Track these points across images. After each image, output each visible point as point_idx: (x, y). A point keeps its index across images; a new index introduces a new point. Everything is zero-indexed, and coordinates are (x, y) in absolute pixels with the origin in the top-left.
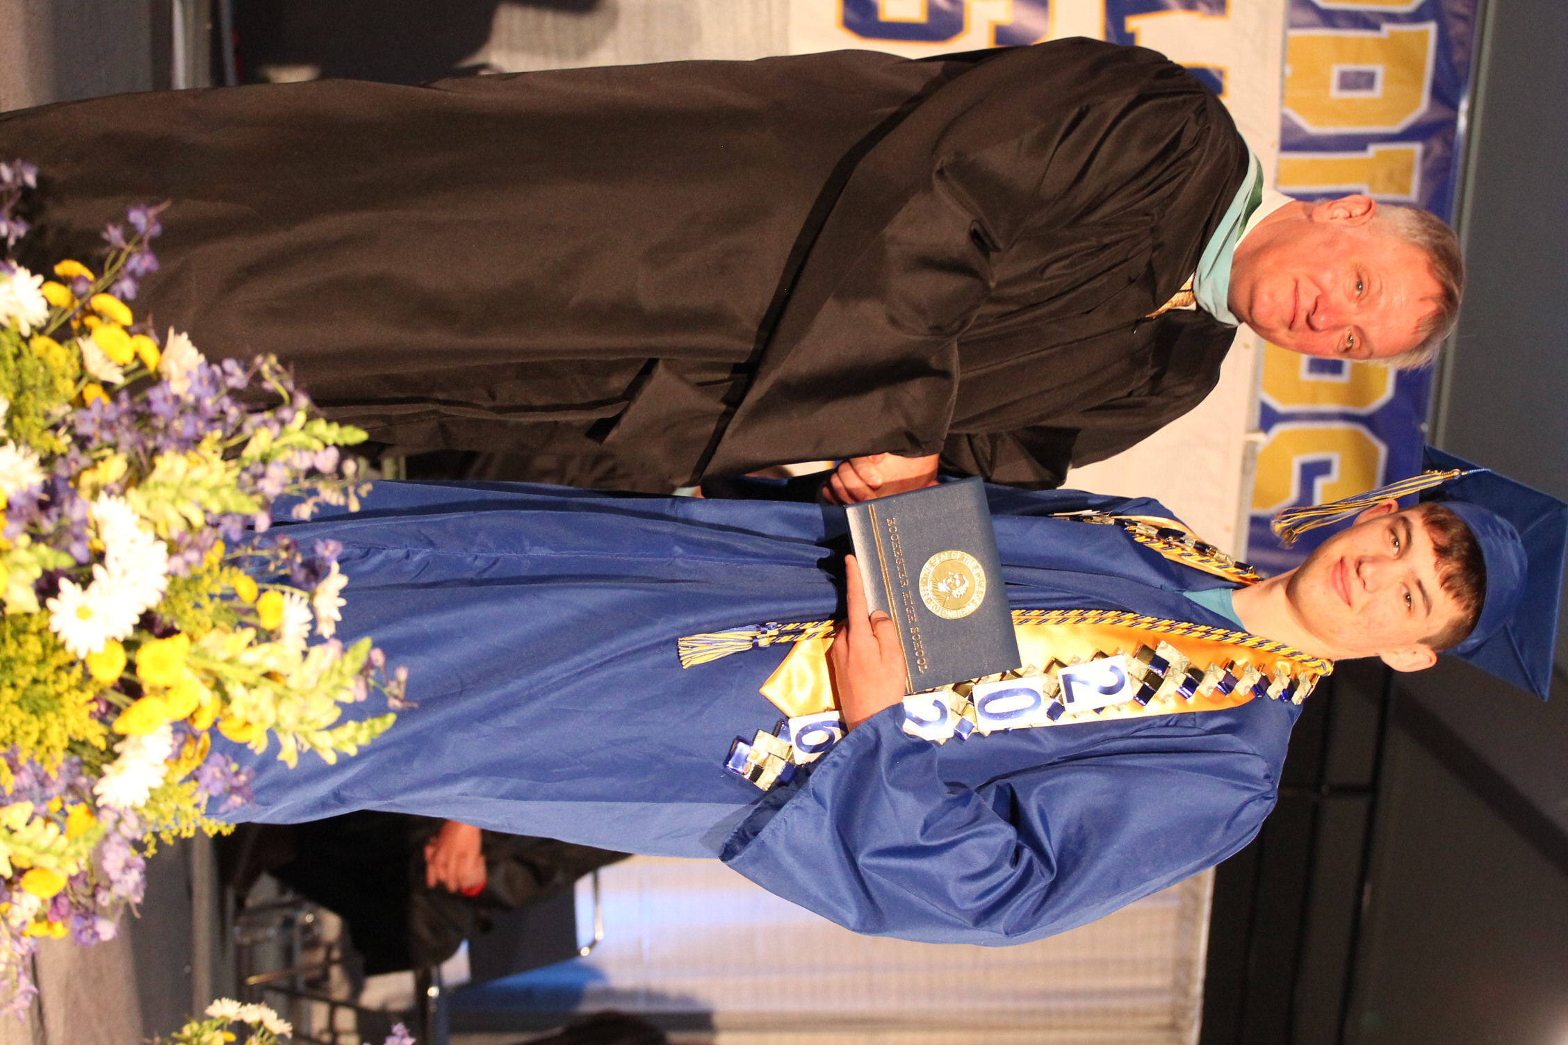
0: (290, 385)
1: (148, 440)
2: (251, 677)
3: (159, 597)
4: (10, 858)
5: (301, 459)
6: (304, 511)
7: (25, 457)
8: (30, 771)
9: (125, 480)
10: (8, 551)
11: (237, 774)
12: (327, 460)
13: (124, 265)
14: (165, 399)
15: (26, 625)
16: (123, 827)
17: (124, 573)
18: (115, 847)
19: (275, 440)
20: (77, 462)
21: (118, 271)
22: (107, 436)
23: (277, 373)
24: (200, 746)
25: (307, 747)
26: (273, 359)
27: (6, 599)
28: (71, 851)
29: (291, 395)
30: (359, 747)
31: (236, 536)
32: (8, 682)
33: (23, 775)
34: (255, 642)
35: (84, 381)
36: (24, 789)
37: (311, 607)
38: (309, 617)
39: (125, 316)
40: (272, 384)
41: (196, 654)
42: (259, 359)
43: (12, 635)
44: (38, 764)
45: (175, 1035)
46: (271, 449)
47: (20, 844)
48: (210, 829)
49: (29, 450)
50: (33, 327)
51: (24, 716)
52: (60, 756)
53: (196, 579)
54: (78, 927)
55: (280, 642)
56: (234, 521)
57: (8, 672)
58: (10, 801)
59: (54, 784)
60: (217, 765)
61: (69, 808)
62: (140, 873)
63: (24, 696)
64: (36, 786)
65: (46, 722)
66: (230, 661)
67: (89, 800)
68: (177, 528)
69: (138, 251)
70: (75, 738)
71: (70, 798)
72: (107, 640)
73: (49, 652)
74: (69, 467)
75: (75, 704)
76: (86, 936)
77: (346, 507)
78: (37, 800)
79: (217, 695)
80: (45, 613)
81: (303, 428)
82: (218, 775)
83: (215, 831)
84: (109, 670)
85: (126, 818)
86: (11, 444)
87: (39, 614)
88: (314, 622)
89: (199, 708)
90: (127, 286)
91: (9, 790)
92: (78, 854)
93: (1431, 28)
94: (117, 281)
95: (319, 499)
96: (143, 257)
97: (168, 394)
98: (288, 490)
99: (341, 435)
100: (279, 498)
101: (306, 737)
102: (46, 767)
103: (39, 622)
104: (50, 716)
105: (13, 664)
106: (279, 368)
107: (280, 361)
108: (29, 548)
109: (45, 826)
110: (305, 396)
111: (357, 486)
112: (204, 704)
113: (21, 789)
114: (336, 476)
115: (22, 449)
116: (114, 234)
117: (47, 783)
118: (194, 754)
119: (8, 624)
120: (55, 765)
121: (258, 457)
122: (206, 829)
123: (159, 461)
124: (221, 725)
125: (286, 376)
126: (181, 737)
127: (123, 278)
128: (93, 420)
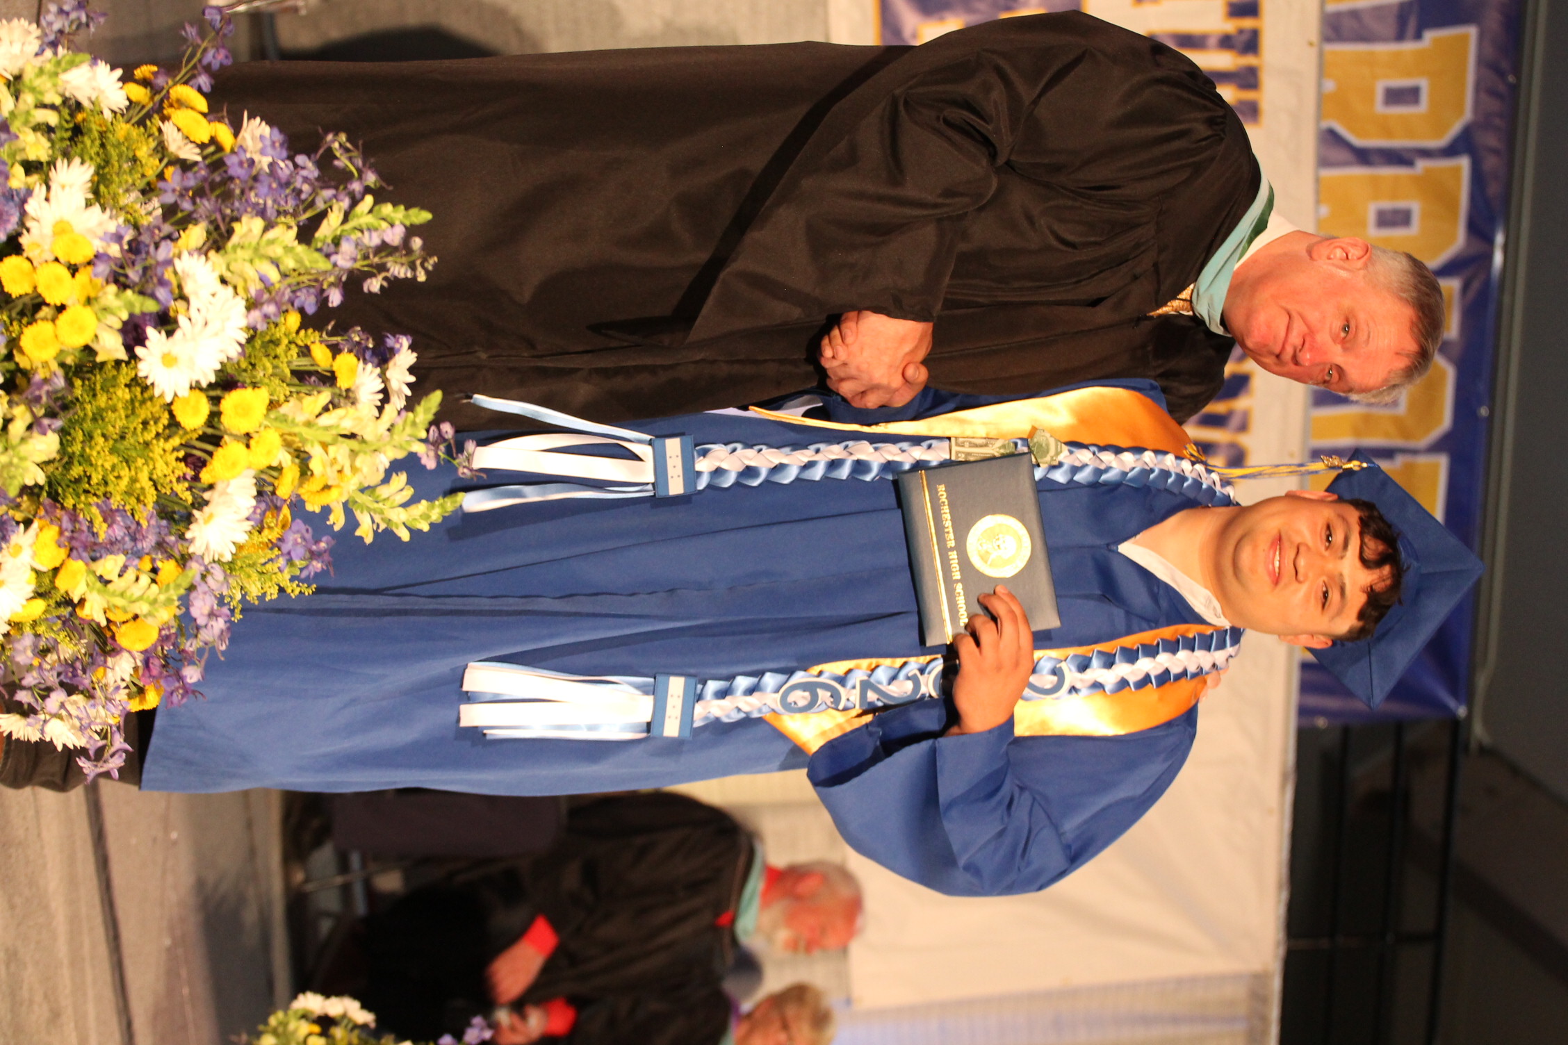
0: (360, 162)
1: (227, 207)
2: (327, 438)
3: (239, 349)
4: (105, 612)
5: (370, 237)
6: (374, 285)
7: (111, 218)
8: (122, 524)
9: (205, 248)
10: (96, 299)
11: (317, 542)
12: (394, 236)
13: (200, 61)
14: (241, 164)
15: (114, 378)
16: (209, 579)
17: (206, 324)
18: (201, 596)
19: (346, 220)
20: (160, 230)
21: (194, 67)
22: (186, 205)
23: (347, 150)
24: (281, 517)
25: (383, 526)
26: (343, 137)
27: (95, 346)
28: (162, 597)
29: (360, 171)
30: (432, 525)
31: (311, 309)
32: (99, 431)
33: (115, 526)
34: (331, 406)
35: (165, 161)
36: (116, 539)
37: (383, 376)
38: (382, 386)
39: (202, 104)
40: (342, 161)
41: (276, 419)
42: (330, 137)
43: (102, 389)
44: (129, 514)
45: (261, 1027)
46: (343, 231)
47: (113, 594)
48: (293, 591)
49: (114, 212)
50: (114, 112)
51: (115, 459)
52: (150, 506)
53: (275, 342)
54: (169, 689)
55: (353, 407)
56: (308, 291)
57: (100, 422)
58: (103, 551)
59: (144, 537)
60: (298, 532)
61: (159, 564)
62: (226, 622)
63: (113, 446)
64: (127, 539)
65: (136, 468)
66: (308, 424)
67: (178, 557)
68: (255, 287)
69: (213, 47)
70: (163, 491)
71: (160, 556)
72: (191, 388)
73: (137, 404)
74: (153, 234)
75: (164, 451)
76: (176, 698)
77: (415, 278)
78: (130, 552)
79: (297, 461)
80: (133, 362)
81: (371, 211)
82: (299, 540)
83: (297, 591)
84: (194, 417)
85: (212, 571)
86: (97, 208)
87: (128, 363)
88: (385, 391)
89: (279, 469)
90: (204, 81)
91: (102, 537)
92: (170, 601)
93: (1464, 163)
94: (193, 77)
95: (389, 275)
96: (218, 50)
97: (244, 159)
98: (358, 265)
99: (407, 217)
100: (351, 273)
101: (381, 512)
102: (137, 518)
103: (127, 374)
104: (140, 462)
105: (105, 414)
106: (348, 145)
107: (348, 140)
108: (117, 295)
109: (137, 579)
110: (373, 172)
111: (424, 261)
112: (284, 465)
113: (114, 540)
114: (404, 252)
115: (108, 211)
116: (191, 31)
117: (137, 536)
118: (277, 525)
119: (98, 377)
120: (145, 514)
121: (329, 241)
122: (289, 591)
123: (236, 226)
124: (301, 491)
125: (355, 154)
126: (263, 506)
127: (200, 74)
128: (174, 191)
